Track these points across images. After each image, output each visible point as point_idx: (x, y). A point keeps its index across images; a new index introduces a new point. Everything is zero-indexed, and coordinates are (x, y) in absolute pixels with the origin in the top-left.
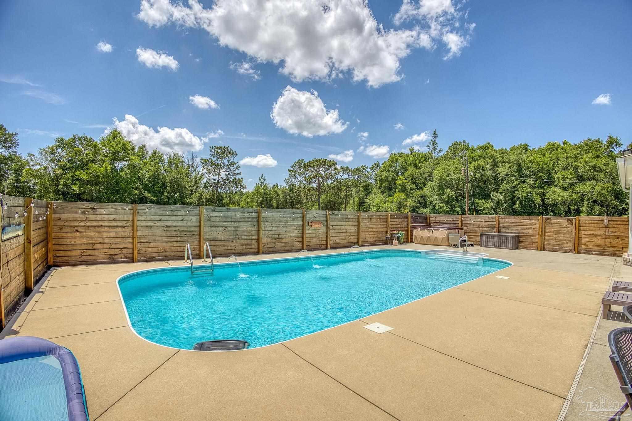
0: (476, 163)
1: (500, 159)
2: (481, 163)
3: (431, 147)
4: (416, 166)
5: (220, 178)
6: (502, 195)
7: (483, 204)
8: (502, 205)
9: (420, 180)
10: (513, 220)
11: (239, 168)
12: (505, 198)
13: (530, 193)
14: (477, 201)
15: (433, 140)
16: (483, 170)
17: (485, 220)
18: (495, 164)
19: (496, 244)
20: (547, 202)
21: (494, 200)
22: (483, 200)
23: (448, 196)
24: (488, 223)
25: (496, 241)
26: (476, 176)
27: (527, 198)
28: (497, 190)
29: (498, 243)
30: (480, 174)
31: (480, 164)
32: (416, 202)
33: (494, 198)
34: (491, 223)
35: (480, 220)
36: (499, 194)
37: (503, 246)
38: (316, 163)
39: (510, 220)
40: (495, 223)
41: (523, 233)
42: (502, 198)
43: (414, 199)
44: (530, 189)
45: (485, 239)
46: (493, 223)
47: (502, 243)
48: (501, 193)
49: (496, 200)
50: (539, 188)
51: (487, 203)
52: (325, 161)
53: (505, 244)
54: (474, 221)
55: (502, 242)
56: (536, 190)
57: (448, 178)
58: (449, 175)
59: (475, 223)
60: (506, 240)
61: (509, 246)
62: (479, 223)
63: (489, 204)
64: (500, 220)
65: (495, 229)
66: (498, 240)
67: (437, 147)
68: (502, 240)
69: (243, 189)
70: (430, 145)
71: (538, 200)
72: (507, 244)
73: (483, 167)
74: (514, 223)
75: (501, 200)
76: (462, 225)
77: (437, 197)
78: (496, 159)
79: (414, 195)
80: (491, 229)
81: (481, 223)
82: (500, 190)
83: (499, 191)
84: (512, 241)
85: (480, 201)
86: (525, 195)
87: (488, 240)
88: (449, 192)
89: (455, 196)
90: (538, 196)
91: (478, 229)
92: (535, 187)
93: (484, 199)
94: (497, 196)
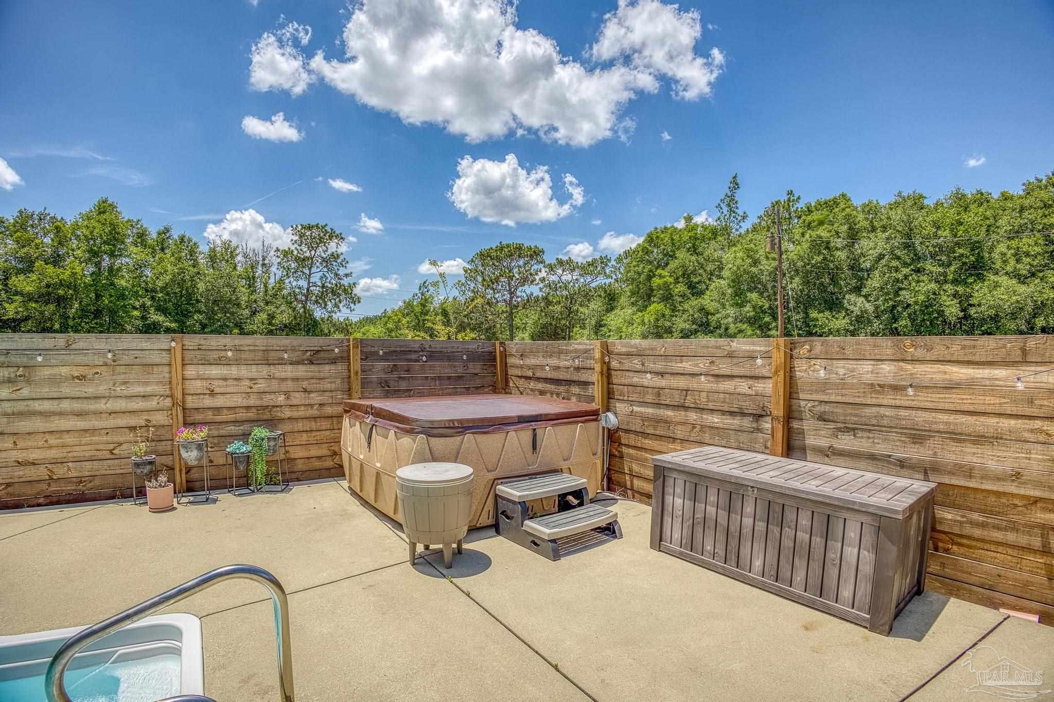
0: (814, 234)
1: (866, 224)
2: (823, 232)
3: (725, 210)
4: (694, 250)
5: (311, 285)
6: (869, 301)
7: (827, 321)
8: (869, 321)
9: (700, 278)
10: (886, 367)
11: (347, 265)
12: (877, 307)
13: (934, 294)
14: (814, 314)
15: (729, 194)
16: (827, 248)
17: (715, 370)
18: (853, 236)
19: (745, 551)
20: (977, 313)
21: (852, 312)
22: (827, 313)
23: (754, 307)
24: (728, 385)
25: (747, 531)
26: (813, 262)
27: (927, 306)
28: (857, 290)
29: (758, 547)
30: (821, 257)
31: (822, 234)
32: (688, 320)
33: (851, 308)
34: (743, 387)
35: (687, 366)
36: (863, 299)
37: (799, 577)
38: (501, 253)
39: (865, 369)
40: (767, 387)
41: (969, 472)
42: (870, 307)
43: (685, 316)
44: (933, 286)
45: (679, 501)
46: (760, 386)
47: (786, 554)
48: (866, 297)
49: (857, 311)
50: (955, 282)
51: (837, 319)
52: (520, 248)
53: (816, 566)
54: (662, 374)
55: (787, 543)
56: (947, 287)
57: (753, 269)
58: (756, 263)
59: (663, 383)
60: (818, 541)
61: (846, 593)
62: (682, 382)
63: (841, 322)
64: (802, 370)
65: (767, 425)
66: (761, 526)
67: (737, 208)
68: (788, 532)
69: (355, 304)
70: (722, 205)
71: (952, 310)
72: (833, 572)
73: (828, 243)
74: (897, 389)
75: (866, 312)
76: (609, 395)
77: (731, 311)
78: (855, 224)
79: (686, 306)
80: (747, 423)
81: (693, 384)
82: (864, 291)
83: (863, 293)
84: (868, 557)
85: (821, 315)
86: (921, 298)
87: (699, 515)
88: (754, 299)
89: (767, 306)
90: (952, 300)
91: (679, 415)
92: (946, 282)
93: (831, 309)
94: (856, 303)
